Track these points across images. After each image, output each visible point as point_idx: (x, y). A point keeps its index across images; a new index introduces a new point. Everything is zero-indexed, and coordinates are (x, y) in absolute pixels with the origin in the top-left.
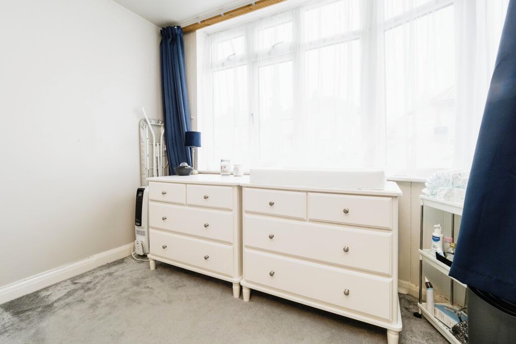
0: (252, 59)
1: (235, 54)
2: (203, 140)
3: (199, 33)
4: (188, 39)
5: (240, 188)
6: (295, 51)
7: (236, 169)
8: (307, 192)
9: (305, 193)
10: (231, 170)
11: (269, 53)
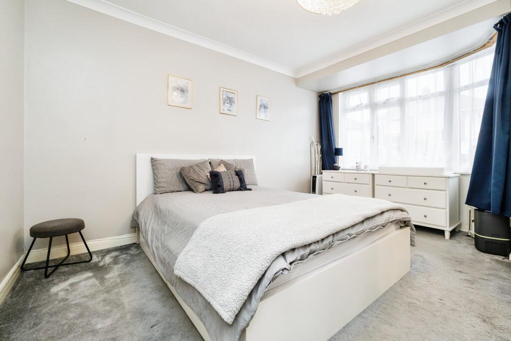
0: (373, 106)
1: (362, 104)
2: (344, 152)
3: (340, 94)
4: (334, 98)
5: (373, 175)
6: (402, 102)
7: (365, 167)
8: (407, 176)
9: (406, 177)
10: (363, 168)
11: (385, 103)
